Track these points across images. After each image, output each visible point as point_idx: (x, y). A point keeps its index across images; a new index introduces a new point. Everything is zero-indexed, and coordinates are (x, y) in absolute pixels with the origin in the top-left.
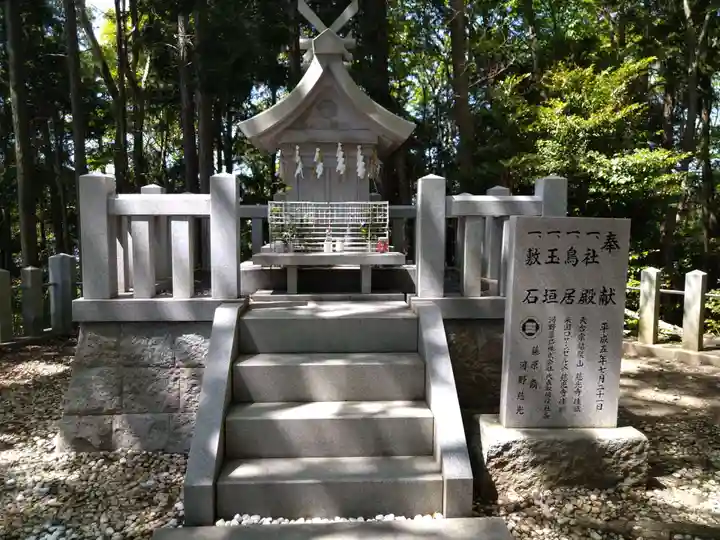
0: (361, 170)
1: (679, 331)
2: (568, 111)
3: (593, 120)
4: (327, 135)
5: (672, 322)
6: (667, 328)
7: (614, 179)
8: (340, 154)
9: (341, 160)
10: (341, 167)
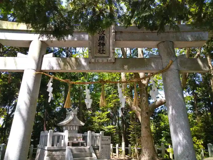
0: (77, 129)
1: (116, 154)
2: (98, 119)
3: (102, 121)
4: (73, 124)
5: (115, 153)
6: (114, 154)
7: (106, 130)
8: (74, 127)
9: (74, 128)
10: (74, 129)
